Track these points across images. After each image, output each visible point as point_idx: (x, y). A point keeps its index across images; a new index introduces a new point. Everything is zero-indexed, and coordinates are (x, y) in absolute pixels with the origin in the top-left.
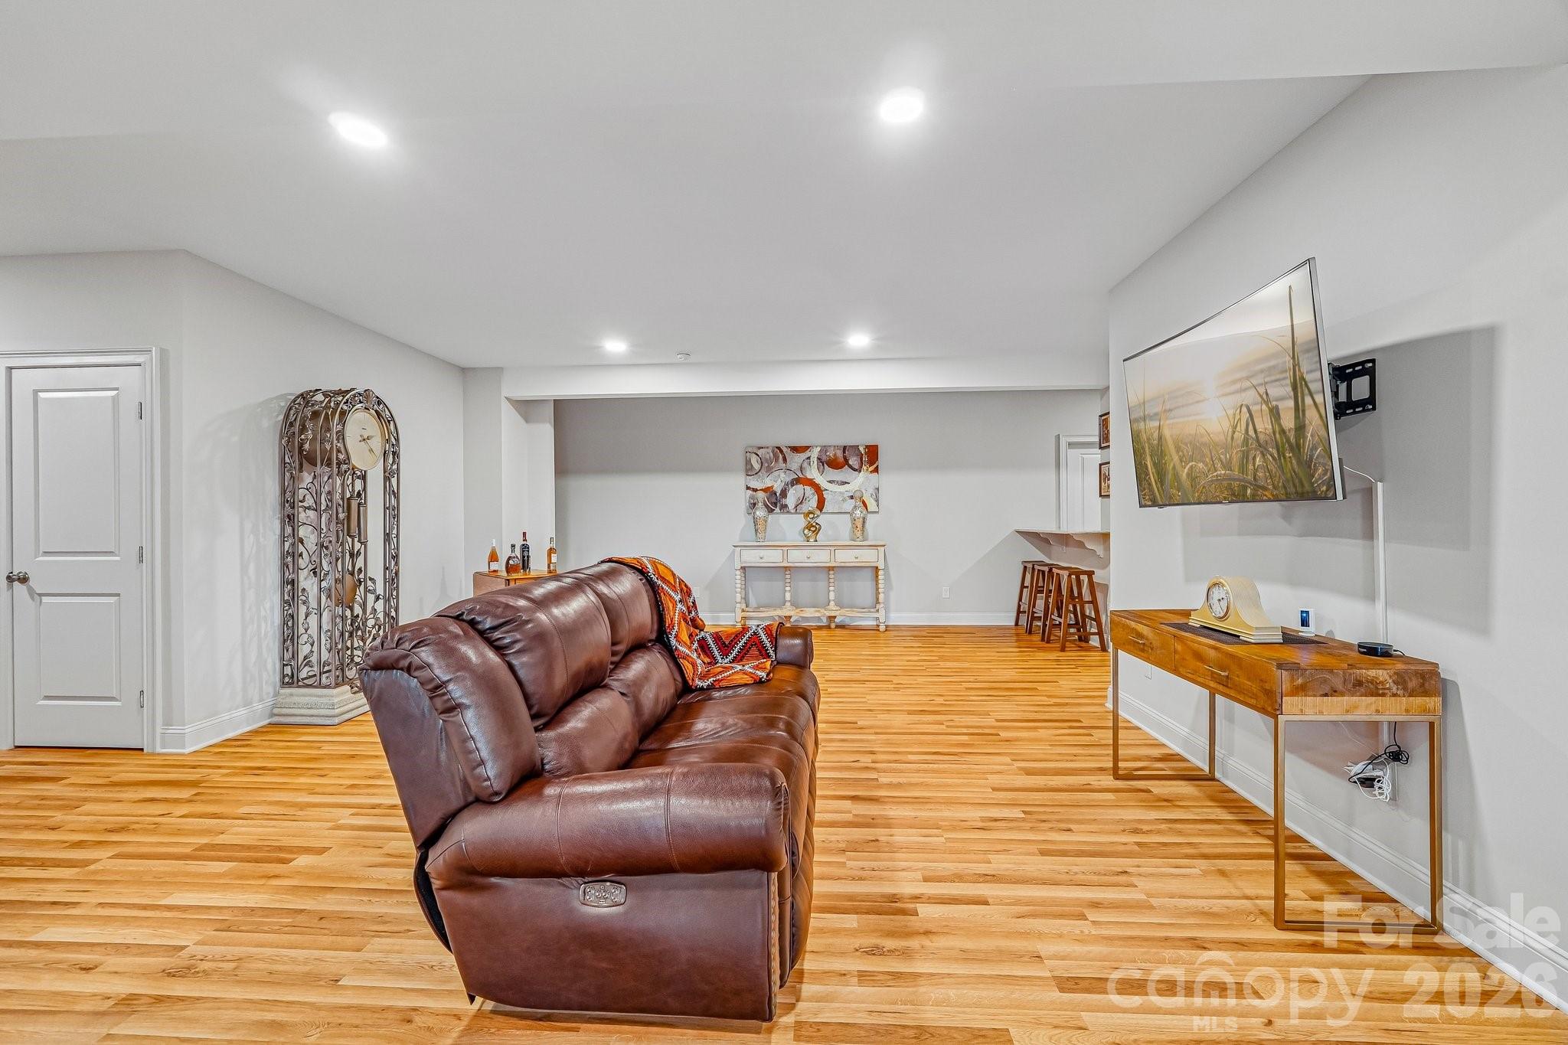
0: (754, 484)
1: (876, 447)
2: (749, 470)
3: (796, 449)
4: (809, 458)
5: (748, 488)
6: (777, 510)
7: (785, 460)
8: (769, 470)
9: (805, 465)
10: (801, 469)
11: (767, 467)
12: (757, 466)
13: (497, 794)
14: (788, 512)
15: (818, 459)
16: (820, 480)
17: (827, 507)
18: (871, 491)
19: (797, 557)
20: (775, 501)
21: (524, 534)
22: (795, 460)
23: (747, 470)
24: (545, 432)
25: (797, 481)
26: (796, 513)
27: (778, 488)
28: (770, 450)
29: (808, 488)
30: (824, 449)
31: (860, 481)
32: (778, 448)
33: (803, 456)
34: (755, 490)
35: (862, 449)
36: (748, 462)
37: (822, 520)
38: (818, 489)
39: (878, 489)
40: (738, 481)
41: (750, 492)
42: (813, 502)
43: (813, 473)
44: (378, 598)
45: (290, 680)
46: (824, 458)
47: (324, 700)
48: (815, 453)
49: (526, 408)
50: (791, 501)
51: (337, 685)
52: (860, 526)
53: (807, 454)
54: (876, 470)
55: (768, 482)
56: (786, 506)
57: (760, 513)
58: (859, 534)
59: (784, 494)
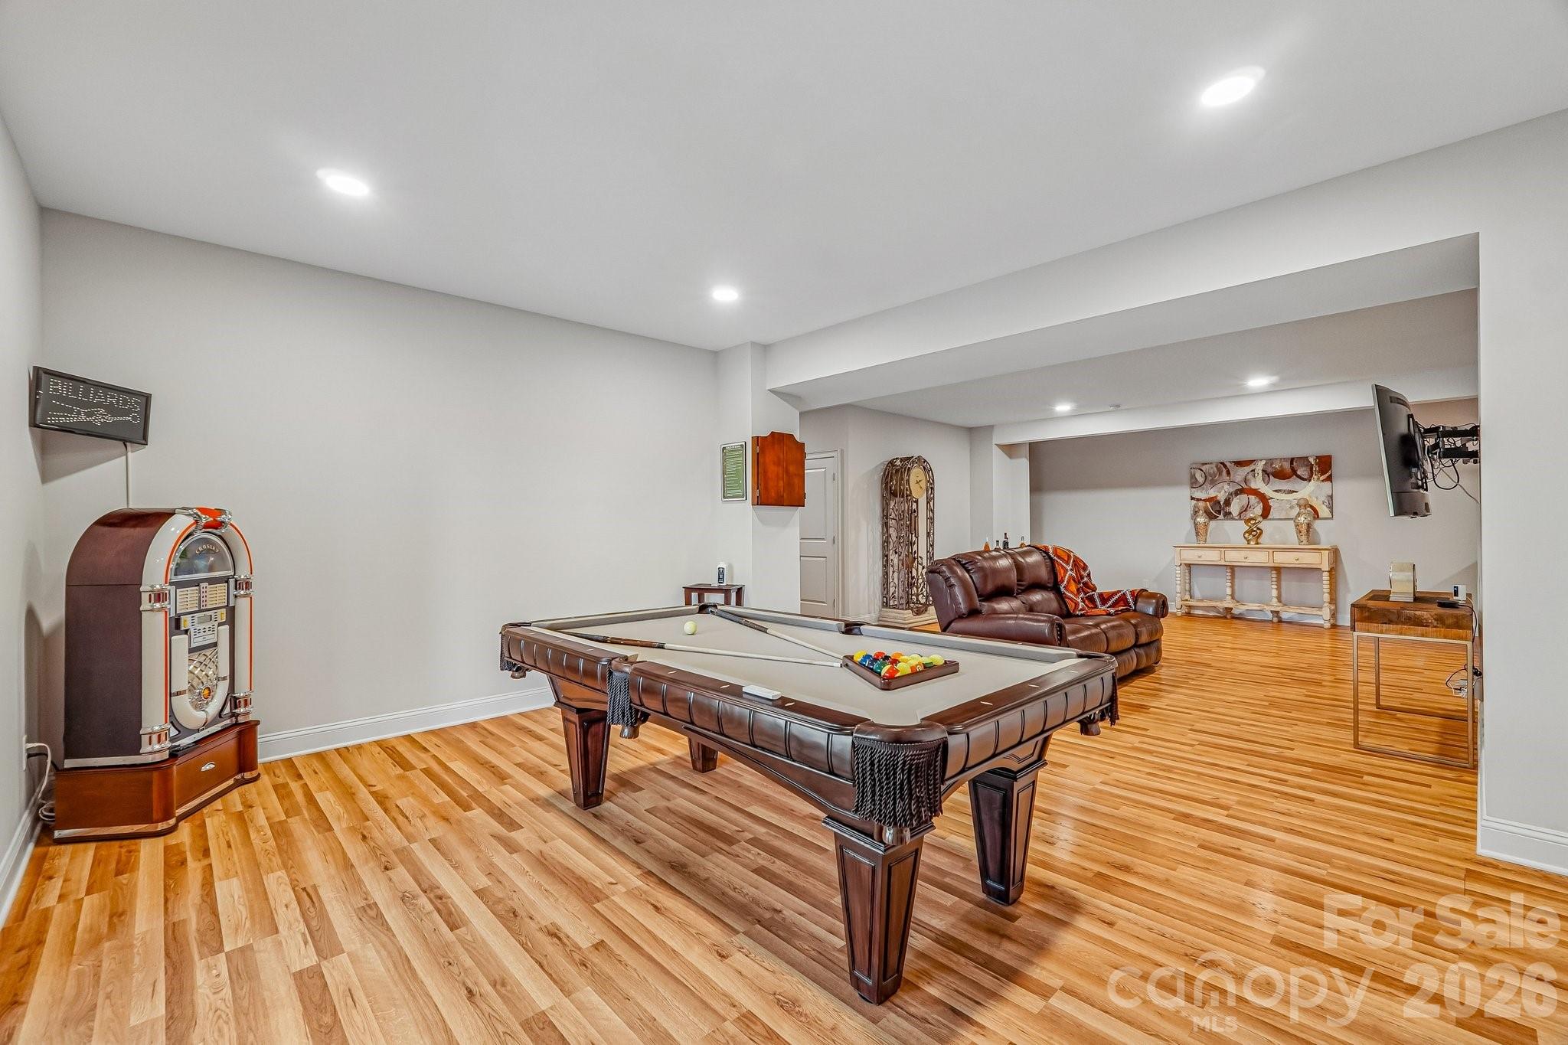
0: (1198, 494)
1: (1329, 458)
2: (1194, 484)
3: (1239, 464)
4: (1253, 471)
5: (1192, 498)
6: (1221, 517)
7: (1228, 473)
8: (1213, 483)
9: (1250, 477)
10: (1246, 481)
11: (1211, 480)
12: (1201, 480)
13: (964, 614)
14: (1233, 519)
15: (1263, 471)
16: (1266, 490)
17: (1273, 514)
18: (1323, 498)
19: (1234, 557)
20: (1217, 510)
21: (1005, 534)
22: (1240, 474)
23: (1192, 484)
24: (1023, 464)
25: (1240, 492)
26: (1240, 519)
27: (1222, 498)
28: (1214, 466)
29: (1252, 498)
30: (1270, 461)
31: (1311, 490)
32: (1222, 463)
33: (1247, 469)
34: (1198, 500)
35: (1312, 460)
36: (1193, 477)
37: (1264, 525)
38: (1263, 499)
39: (1331, 497)
40: (1185, 492)
41: (1194, 502)
42: (1258, 510)
43: (1258, 484)
44: (923, 568)
45: (886, 605)
46: (1269, 470)
47: (901, 616)
48: (1259, 467)
49: (1010, 450)
50: (1235, 508)
51: (906, 609)
52: (1304, 530)
53: (1252, 467)
54: (1330, 479)
55: (1212, 493)
56: (1230, 513)
57: (1201, 520)
58: (1304, 538)
59: (1228, 502)
